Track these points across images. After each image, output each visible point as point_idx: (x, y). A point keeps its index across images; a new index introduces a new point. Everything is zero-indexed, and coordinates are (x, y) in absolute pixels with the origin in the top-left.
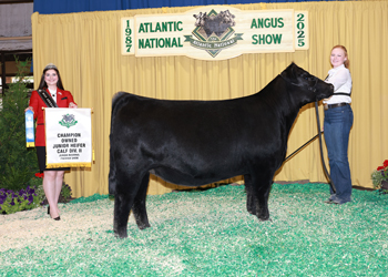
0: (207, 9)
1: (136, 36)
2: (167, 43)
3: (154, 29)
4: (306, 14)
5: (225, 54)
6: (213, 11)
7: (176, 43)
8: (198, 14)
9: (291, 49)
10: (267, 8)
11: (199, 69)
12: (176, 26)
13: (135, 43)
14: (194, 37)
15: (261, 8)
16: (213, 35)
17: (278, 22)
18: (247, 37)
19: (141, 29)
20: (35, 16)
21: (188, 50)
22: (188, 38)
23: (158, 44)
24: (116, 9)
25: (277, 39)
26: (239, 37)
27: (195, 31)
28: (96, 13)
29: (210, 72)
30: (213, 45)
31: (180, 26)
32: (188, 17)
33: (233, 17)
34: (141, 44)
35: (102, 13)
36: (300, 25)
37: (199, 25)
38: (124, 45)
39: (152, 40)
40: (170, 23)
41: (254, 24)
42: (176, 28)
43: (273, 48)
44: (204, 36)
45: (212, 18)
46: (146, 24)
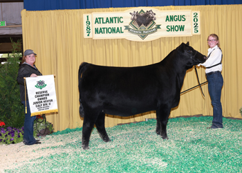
0: (138, 9)
1: (93, 26)
2: (113, 30)
3: (105, 21)
4: (199, 13)
5: (150, 38)
6: (142, 11)
7: (119, 31)
8: (132, 12)
9: (190, 34)
10: (175, 9)
11: (134, 47)
12: (119, 20)
13: (92, 31)
14: (130, 27)
15: (171, 9)
16: (143, 25)
17: (182, 18)
18: (163, 27)
19: (96, 21)
20: (24, 12)
21: (127, 35)
22: (127, 28)
23: (107, 31)
24: (77, 8)
25: (182, 28)
26: (158, 27)
27: (131, 23)
28: (66, 10)
29: (141, 49)
30: (142, 32)
31: (121, 20)
32: (126, 14)
33: (155, 14)
34: (97, 31)
35: (70, 11)
36: (195, 19)
37: (133, 19)
38: (85, 31)
39: (104, 28)
40: (115, 18)
41: (167, 19)
42: (119, 21)
43: (179, 34)
44: (137, 26)
45: (141, 15)
46: (100, 18)
